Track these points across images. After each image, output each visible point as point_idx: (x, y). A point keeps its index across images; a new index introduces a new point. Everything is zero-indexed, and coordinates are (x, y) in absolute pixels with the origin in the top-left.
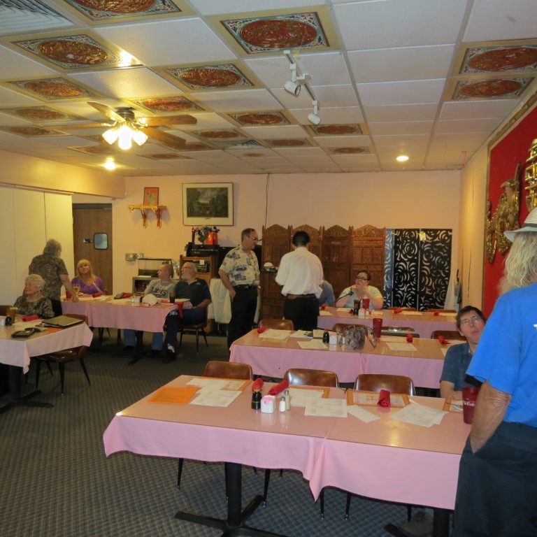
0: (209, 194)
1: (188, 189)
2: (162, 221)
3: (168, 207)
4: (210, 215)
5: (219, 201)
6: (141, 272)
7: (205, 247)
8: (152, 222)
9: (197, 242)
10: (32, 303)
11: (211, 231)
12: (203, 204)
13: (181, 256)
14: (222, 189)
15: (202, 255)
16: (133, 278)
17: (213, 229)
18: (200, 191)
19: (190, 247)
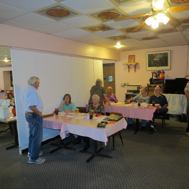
0: (159, 56)
1: (149, 55)
2: (137, 70)
3: (139, 63)
4: (159, 66)
5: (163, 59)
6: (128, 91)
7: (158, 80)
8: (132, 70)
9: (154, 78)
10: (96, 107)
11: (161, 72)
12: (156, 61)
13: (148, 84)
14: (165, 54)
15: (157, 83)
16: (126, 94)
17: (162, 72)
18: (154, 55)
19: (151, 80)
